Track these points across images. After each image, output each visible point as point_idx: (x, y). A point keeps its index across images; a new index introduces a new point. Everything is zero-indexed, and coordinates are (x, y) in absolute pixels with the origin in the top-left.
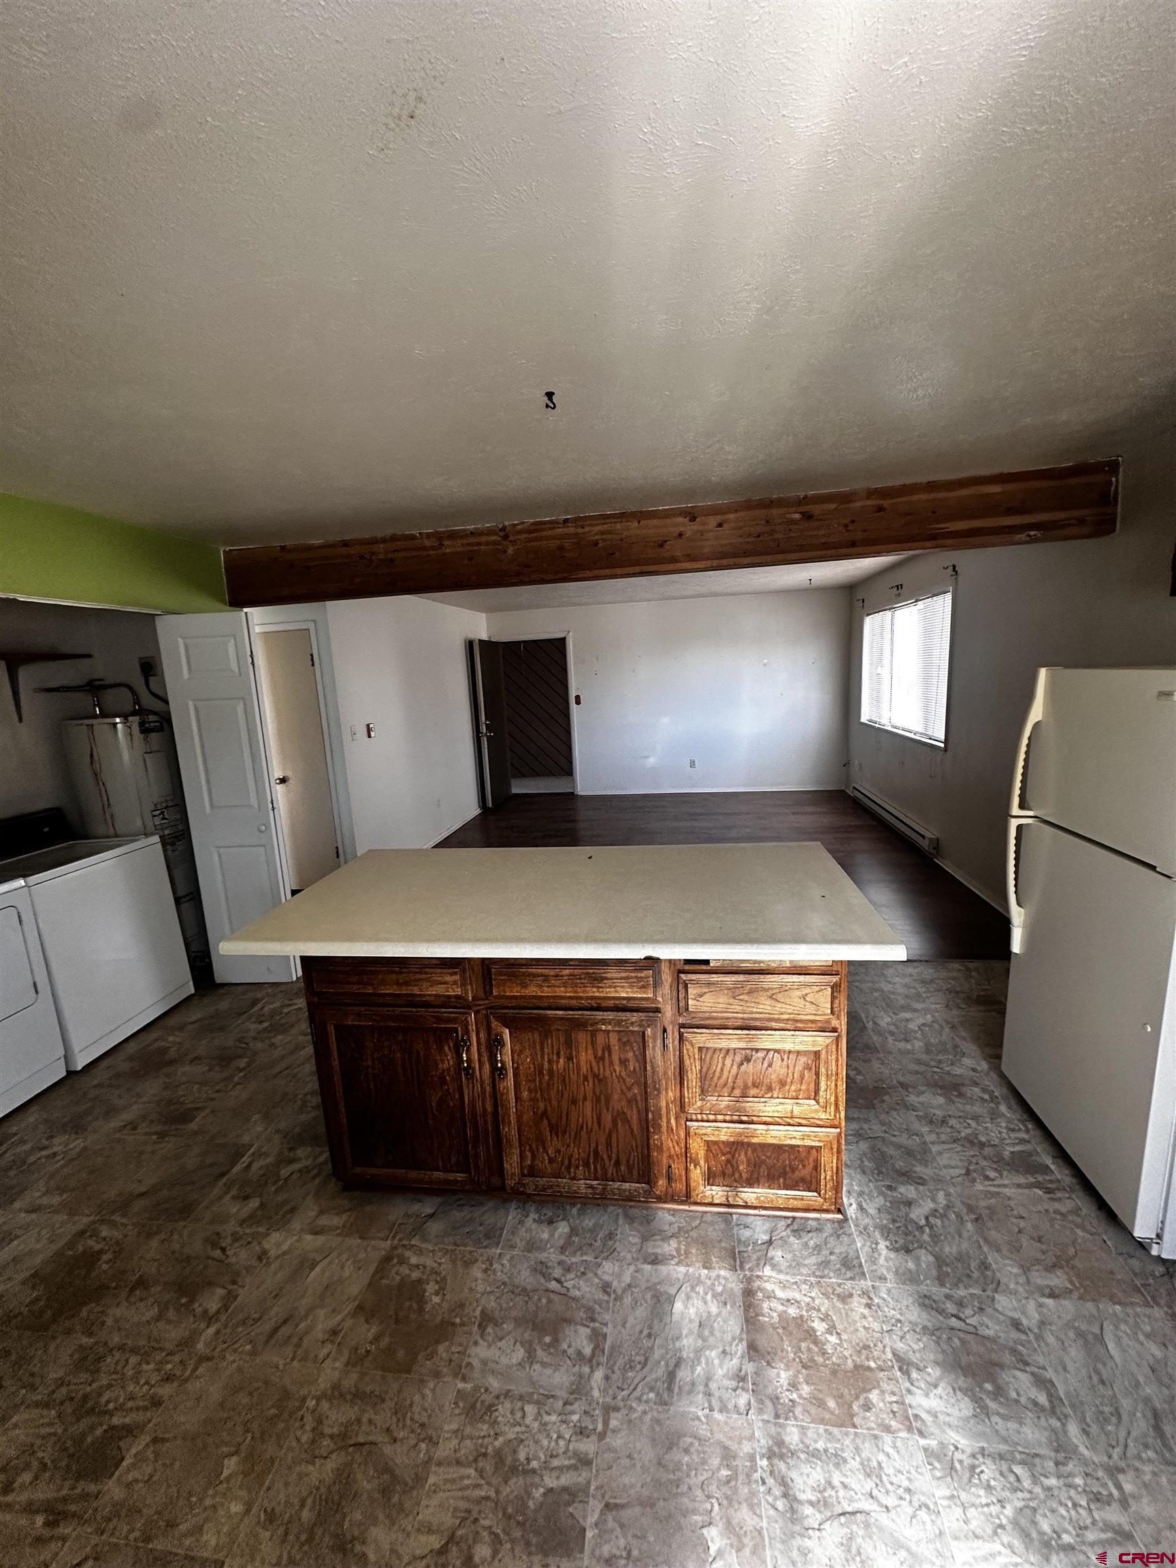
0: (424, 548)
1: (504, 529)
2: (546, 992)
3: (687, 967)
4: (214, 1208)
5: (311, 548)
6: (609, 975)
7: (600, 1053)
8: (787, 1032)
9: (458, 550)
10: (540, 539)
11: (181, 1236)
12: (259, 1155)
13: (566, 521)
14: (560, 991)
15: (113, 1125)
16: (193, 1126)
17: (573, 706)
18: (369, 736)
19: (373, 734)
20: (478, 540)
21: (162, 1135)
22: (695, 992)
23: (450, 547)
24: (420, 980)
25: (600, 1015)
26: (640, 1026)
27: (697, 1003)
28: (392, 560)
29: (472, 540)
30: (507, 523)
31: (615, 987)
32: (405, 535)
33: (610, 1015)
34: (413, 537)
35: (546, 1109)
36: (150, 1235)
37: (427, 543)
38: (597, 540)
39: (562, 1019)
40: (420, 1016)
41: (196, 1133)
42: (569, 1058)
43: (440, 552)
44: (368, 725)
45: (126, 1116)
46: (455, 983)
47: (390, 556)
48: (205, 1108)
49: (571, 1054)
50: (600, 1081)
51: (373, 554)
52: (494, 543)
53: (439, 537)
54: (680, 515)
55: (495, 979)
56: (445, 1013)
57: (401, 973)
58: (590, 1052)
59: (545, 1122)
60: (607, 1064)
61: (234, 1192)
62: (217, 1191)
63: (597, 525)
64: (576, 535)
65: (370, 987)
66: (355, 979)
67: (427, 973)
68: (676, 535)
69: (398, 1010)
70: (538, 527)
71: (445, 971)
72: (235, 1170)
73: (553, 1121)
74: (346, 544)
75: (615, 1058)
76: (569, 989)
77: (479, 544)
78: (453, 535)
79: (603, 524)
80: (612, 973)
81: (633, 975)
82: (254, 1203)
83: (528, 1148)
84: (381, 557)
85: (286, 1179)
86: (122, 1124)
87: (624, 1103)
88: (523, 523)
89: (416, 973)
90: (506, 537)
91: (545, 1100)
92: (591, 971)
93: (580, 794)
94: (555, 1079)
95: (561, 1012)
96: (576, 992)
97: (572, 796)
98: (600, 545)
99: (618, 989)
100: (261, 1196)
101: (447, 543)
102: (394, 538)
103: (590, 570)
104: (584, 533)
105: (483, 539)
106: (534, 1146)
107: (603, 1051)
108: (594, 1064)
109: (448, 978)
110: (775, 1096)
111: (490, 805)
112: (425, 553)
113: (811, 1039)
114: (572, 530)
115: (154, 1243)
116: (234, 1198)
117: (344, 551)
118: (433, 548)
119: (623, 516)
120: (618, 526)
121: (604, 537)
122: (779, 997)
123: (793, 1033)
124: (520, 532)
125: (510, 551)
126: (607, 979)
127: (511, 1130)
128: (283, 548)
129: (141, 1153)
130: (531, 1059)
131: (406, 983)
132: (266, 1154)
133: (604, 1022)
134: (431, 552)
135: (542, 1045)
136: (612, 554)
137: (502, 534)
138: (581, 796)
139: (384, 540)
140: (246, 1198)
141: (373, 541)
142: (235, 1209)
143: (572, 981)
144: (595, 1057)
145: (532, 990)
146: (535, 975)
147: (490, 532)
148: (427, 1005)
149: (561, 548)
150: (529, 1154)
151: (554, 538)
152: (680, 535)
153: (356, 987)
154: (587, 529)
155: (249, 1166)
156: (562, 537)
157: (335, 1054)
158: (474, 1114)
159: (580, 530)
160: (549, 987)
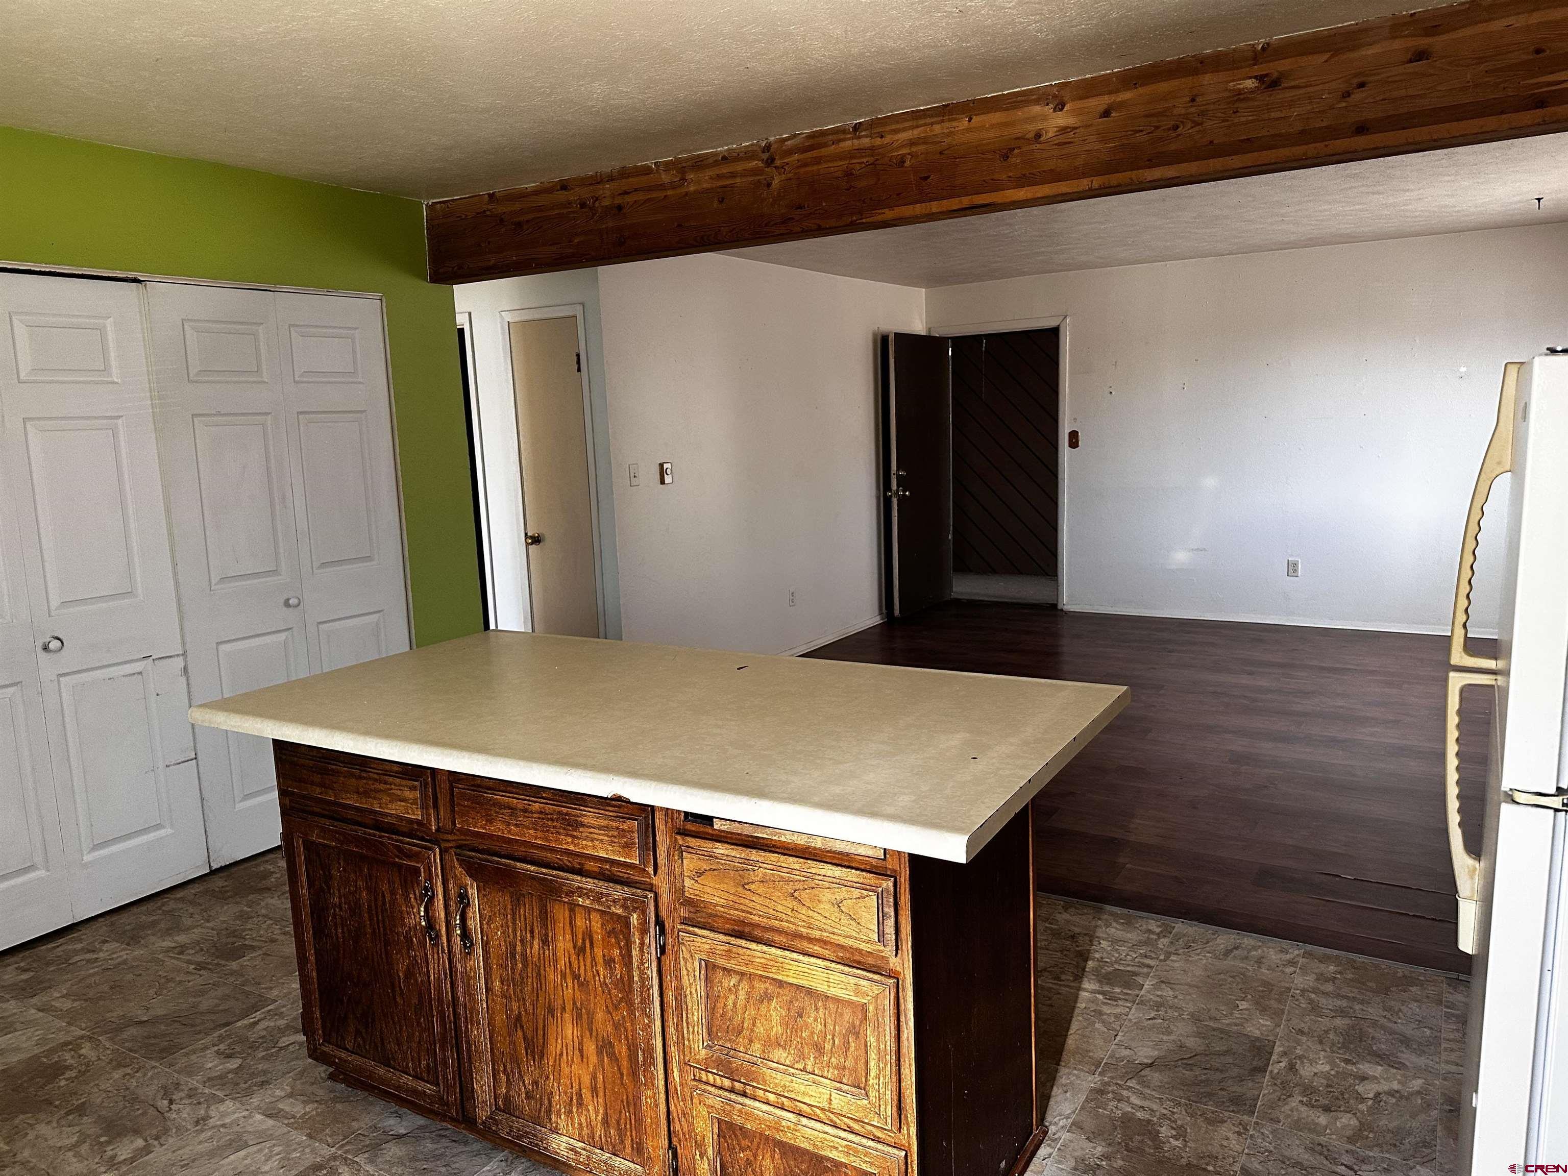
0: (661, 187)
1: (768, 147)
2: (513, 833)
3: (690, 826)
4: (193, 1057)
5: (522, 195)
6: (586, 821)
7: (580, 943)
8: (819, 961)
9: (705, 186)
10: (818, 161)
11: (145, 1075)
12: (278, 1014)
13: (857, 127)
14: (530, 835)
15: (165, 944)
16: (234, 965)
17: (1066, 453)
18: (662, 482)
19: (668, 479)
20: (731, 169)
21: (200, 967)
22: (692, 867)
23: (698, 182)
24: (380, 791)
25: (577, 881)
26: (624, 907)
27: (696, 886)
28: (620, 208)
29: (725, 170)
30: (772, 139)
31: (592, 840)
32: (636, 167)
33: (589, 884)
34: (647, 170)
35: (519, 1012)
36: (119, 1066)
37: (665, 178)
38: (903, 156)
39: (533, 878)
40: (381, 843)
41: (232, 973)
42: (545, 942)
43: (683, 190)
44: (661, 465)
45: (182, 938)
46: (414, 802)
47: (618, 201)
48: (260, 948)
49: (546, 935)
50: (581, 985)
51: (597, 199)
52: (755, 172)
53: (681, 168)
54: (1037, 102)
55: (459, 804)
56: (408, 843)
57: (360, 778)
58: (568, 937)
59: (520, 1033)
60: (589, 961)
61: (222, 1047)
62: (208, 1040)
63: (904, 130)
64: (872, 148)
65: (331, 792)
66: (317, 778)
67: (386, 783)
68: (1031, 135)
69: (361, 831)
70: (817, 140)
71: (404, 782)
72: (239, 1024)
73: (529, 1034)
74: (564, 186)
75: (599, 952)
76: (539, 834)
77: (733, 175)
78: (699, 164)
79: (913, 128)
80: (590, 817)
81: (614, 824)
82: (233, 1064)
83: (502, 1068)
84: (607, 202)
85: (281, 1048)
86: (173, 945)
87: (610, 1028)
88: (795, 136)
89: (376, 780)
90: (770, 161)
91: (519, 1000)
92: (564, 810)
93: (1066, 608)
94: (530, 970)
95: (533, 868)
96: (546, 839)
97: (1052, 609)
98: (908, 163)
99: (597, 843)
100: (244, 1059)
101: (691, 176)
102: (624, 173)
103: (890, 207)
104: (881, 147)
105: (740, 167)
106: (509, 1066)
107: (584, 940)
108: (573, 957)
109: (408, 794)
110: (809, 1068)
111: (897, 612)
112: (661, 194)
113: (853, 980)
114: (866, 142)
115: (117, 1075)
116: (218, 1053)
117: (562, 196)
118: (673, 186)
119: (947, 111)
120: (937, 129)
121: (914, 149)
122: (804, 896)
123: (828, 964)
124: (790, 152)
125: (776, 182)
126: (583, 825)
127: (480, 1035)
128: (491, 196)
129: (169, 980)
130: (503, 933)
131: (366, 794)
132: (281, 1015)
133: (580, 891)
134: (670, 192)
135: (514, 914)
136: (926, 178)
137: (765, 156)
138: (1067, 613)
139: (611, 178)
140: (229, 1056)
141: (597, 180)
142: (212, 1064)
143: (543, 821)
144: (574, 947)
145: (497, 828)
146: (502, 806)
147: (748, 154)
148: (392, 829)
149: (849, 174)
150: (503, 1078)
151: (841, 157)
152: (1038, 135)
153: (318, 790)
154: (888, 139)
155: (256, 1023)
156: (851, 155)
157: (304, 879)
158: (440, 1000)
159: (878, 141)
160: (517, 825)
